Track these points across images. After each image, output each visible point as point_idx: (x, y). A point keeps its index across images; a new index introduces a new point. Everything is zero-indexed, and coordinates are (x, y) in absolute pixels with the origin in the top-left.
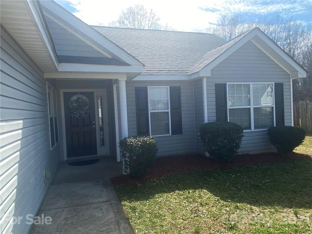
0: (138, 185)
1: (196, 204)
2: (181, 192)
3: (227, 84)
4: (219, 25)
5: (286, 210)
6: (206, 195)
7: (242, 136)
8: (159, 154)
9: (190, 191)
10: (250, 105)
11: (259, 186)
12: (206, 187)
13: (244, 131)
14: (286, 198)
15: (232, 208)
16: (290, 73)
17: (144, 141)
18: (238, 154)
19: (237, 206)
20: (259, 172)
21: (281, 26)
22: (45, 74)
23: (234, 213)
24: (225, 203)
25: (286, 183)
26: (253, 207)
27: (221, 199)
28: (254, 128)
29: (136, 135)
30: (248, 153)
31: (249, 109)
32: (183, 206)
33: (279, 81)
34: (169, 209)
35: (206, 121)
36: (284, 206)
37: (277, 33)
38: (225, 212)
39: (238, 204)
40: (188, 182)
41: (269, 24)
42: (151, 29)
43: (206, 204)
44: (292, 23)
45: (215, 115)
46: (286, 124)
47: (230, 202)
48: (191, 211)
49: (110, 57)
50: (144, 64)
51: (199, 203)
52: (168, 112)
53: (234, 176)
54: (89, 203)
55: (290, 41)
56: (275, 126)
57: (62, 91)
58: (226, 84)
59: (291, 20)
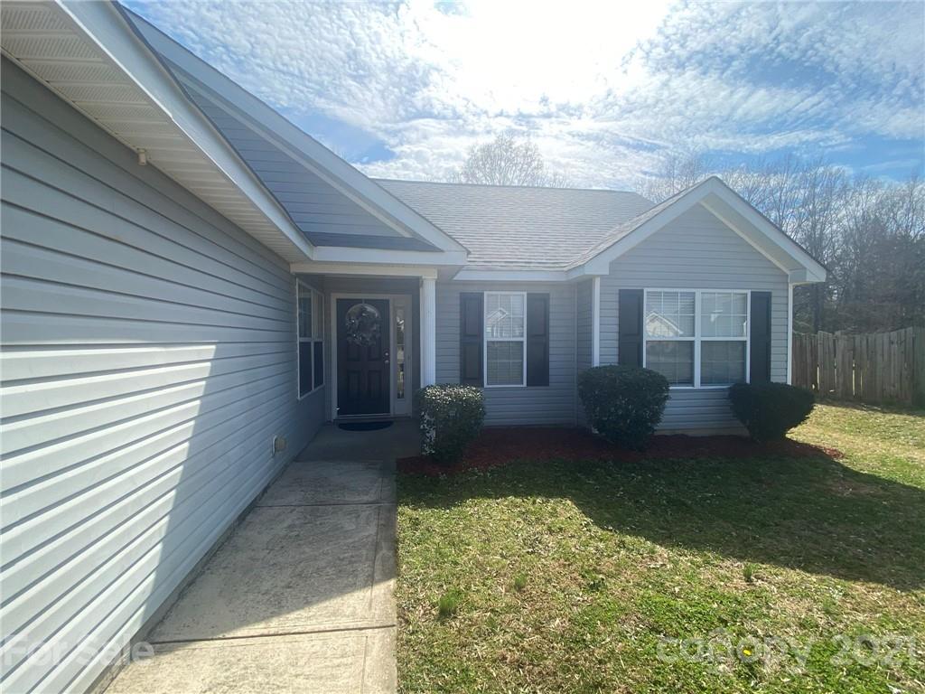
0: (441, 478)
1: (540, 528)
2: (519, 500)
3: (646, 290)
4: (661, 176)
5: (728, 563)
6: (567, 511)
7: (667, 398)
8: (487, 422)
9: (538, 500)
10: (693, 335)
11: (684, 504)
12: (573, 495)
13: (671, 388)
14: (738, 536)
15: (611, 544)
16: (788, 273)
17: (457, 396)
18: (656, 433)
19: (623, 542)
20: (697, 474)
21: (793, 176)
22: (292, 266)
23: (612, 556)
24: (600, 532)
25: (749, 503)
26: (658, 548)
27: (595, 523)
28: (701, 383)
29: (458, 382)
30: (686, 433)
31: (692, 343)
32: (512, 529)
33: (763, 288)
34: (483, 530)
35: (596, 363)
36: (728, 552)
37: (784, 190)
38: (594, 551)
39: (628, 539)
40: (539, 482)
41: (769, 172)
42: (525, 184)
43: (561, 529)
44: (821, 169)
45: (616, 351)
46: (774, 379)
47: (611, 531)
48: (524, 540)
49: (407, 235)
50: (470, 250)
51: (545, 527)
52: (522, 342)
53: (640, 477)
54: (341, 502)
55: (814, 207)
56: (748, 381)
57: (334, 297)
58: (642, 291)
59: (818, 164)
